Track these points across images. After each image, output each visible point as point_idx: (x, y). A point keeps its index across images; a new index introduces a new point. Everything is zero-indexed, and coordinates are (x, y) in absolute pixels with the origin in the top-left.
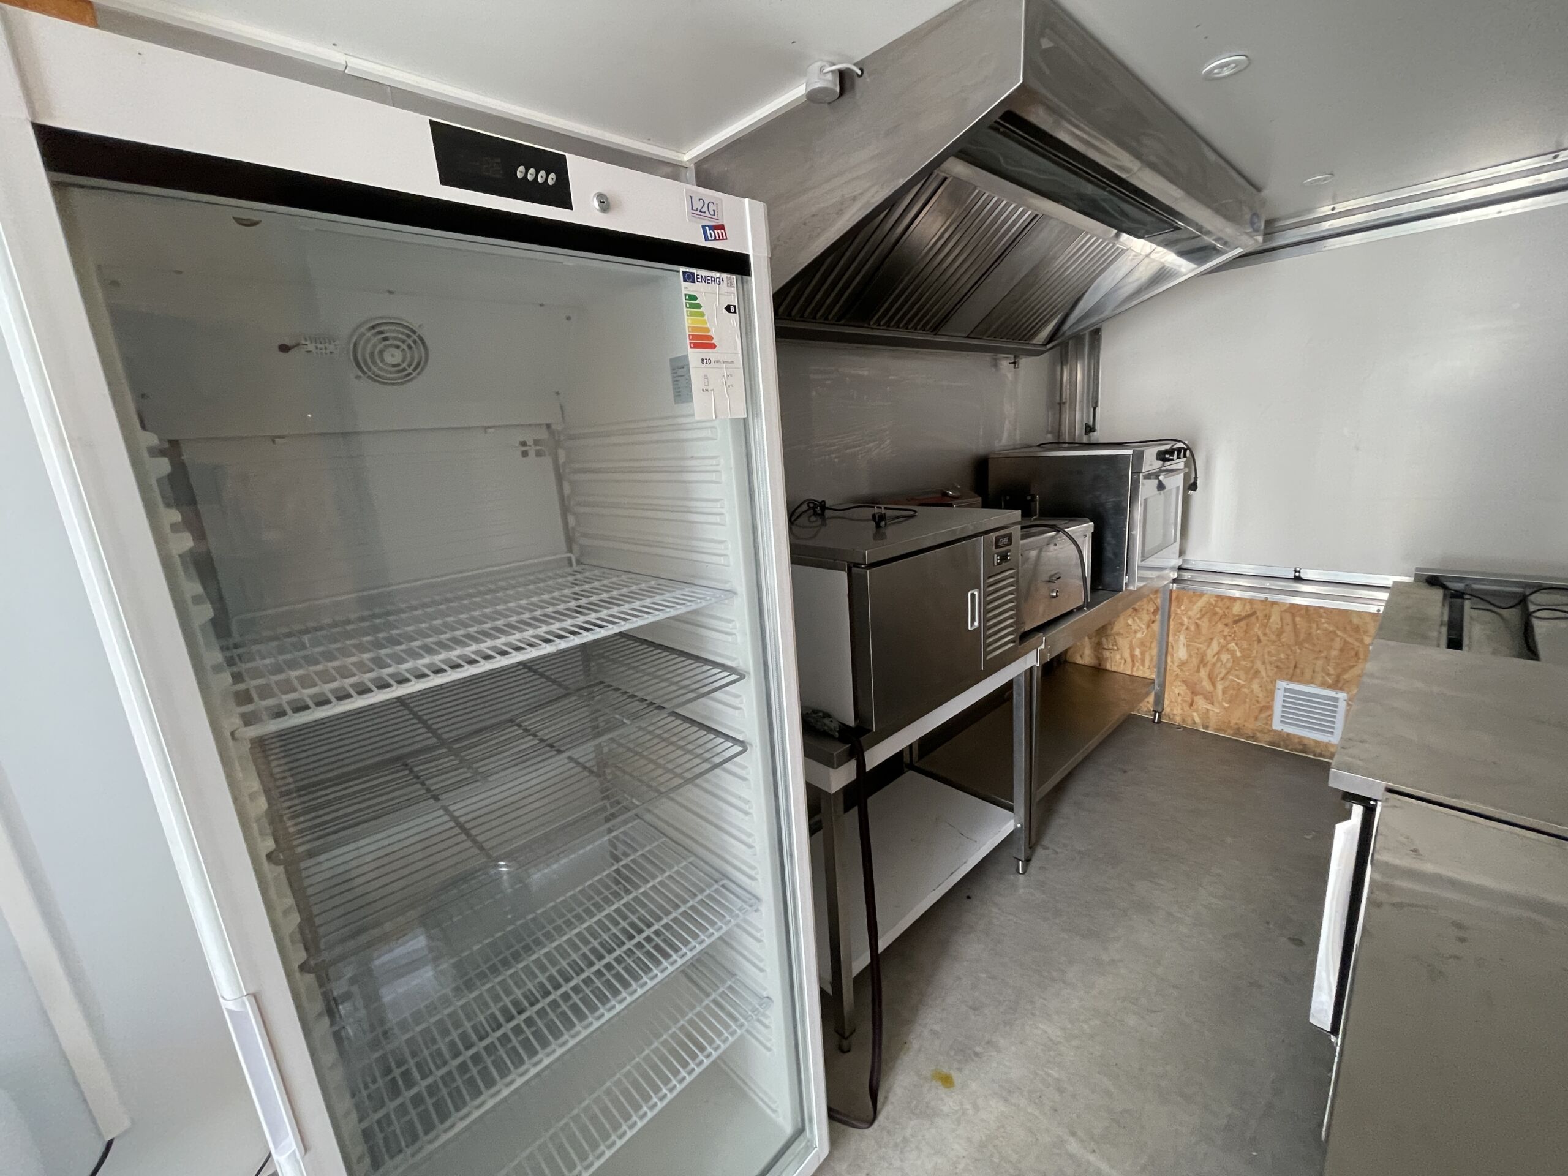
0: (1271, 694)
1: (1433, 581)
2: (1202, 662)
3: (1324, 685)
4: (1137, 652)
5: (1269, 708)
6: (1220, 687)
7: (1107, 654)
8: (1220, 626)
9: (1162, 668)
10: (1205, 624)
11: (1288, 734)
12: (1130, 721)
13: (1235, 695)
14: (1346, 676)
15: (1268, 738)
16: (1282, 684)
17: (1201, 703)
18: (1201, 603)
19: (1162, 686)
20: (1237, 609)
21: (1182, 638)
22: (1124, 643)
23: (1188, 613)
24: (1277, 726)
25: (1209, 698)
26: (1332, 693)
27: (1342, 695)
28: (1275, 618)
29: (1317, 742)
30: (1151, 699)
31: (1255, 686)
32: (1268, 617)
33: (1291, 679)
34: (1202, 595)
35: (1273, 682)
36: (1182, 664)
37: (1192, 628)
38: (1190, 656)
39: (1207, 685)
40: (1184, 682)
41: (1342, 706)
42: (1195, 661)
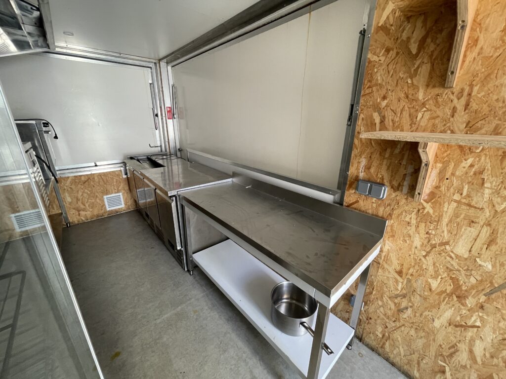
0: (103, 201)
1: (132, 158)
2: (78, 200)
3: (115, 193)
5: (104, 205)
6: (87, 205)
8: (79, 186)
9: (63, 207)
10: (73, 187)
11: (112, 210)
13: (93, 206)
14: (120, 188)
15: (107, 214)
17: (82, 213)
18: (69, 180)
19: (66, 213)
20: (83, 178)
21: (67, 194)
24: (108, 209)
25: (84, 210)
26: (118, 194)
27: (121, 194)
29: (119, 209)
30: (64, 220)
31: (98, 201)
32: (94, 178)
33: (107, 194)
34: (68, 177)
35: (103, 197)
36: (70, 203)
37: (69, 189)
38: (72, 199)
39: (82, 207)
40: (74, 209)
41: (121, 197)
42: (75, 200)
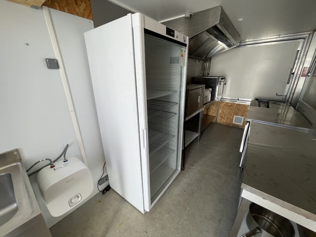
0: (233, 118)
1: (257, 99)
2: (223, 113)
3: (241, 116)
4: (213, 112)
5: (233, 120)
6: (226, 117)
7: (209, 112)
8: (227, 107)
9: (217, 114)
10: (224, 107)
11: (235, 124)
12: (212, 123)
13: (228, 118)
14: (244, 114)
15: (232, 124)
16: (235, 116)
17: (223, 120)
18: (224, 104)
19: (217, 117)
20: (229, 104)
21: (221, 109)
22: (211, 110)
23: (222, 105)
24: (234, 123)
25: (224, 119)
27: (243, 117)
28: (235, 106)
29: (239, 125)
30: (215, 119)
31: (231, 117)
32: (234, 106)
33: (236, 115)
34: (224, 102)
35: (234, 116)
36: (220, 113)
37: (222, 108)
38: (222, 112)
39: (224, 117)
40: (221, 116)
41: (243, 119)
42: (222, 113)
